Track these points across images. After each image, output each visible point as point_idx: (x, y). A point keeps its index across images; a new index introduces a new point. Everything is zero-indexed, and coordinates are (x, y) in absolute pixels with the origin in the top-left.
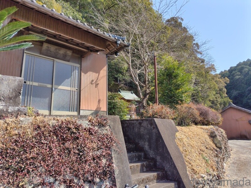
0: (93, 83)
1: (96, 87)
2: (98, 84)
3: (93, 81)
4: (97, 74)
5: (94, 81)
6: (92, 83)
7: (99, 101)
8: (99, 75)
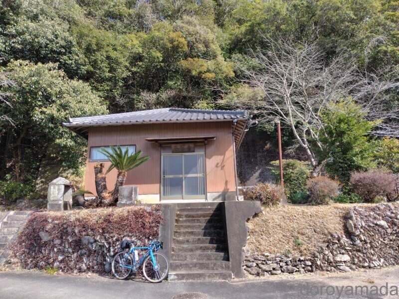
0: (219, 165)
1: (221, 169)
2: (224, 166)
3: (218, 164)
4: (223, 156)
5: (220, 164)
6: (217, 167)
7: (226, 183)
8: (224, 157)
